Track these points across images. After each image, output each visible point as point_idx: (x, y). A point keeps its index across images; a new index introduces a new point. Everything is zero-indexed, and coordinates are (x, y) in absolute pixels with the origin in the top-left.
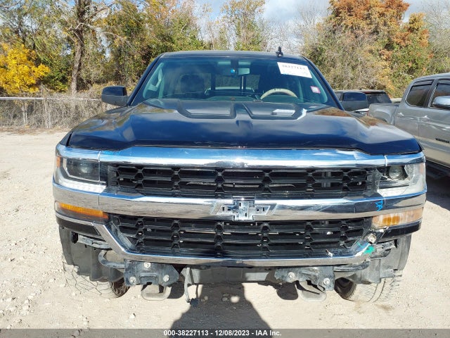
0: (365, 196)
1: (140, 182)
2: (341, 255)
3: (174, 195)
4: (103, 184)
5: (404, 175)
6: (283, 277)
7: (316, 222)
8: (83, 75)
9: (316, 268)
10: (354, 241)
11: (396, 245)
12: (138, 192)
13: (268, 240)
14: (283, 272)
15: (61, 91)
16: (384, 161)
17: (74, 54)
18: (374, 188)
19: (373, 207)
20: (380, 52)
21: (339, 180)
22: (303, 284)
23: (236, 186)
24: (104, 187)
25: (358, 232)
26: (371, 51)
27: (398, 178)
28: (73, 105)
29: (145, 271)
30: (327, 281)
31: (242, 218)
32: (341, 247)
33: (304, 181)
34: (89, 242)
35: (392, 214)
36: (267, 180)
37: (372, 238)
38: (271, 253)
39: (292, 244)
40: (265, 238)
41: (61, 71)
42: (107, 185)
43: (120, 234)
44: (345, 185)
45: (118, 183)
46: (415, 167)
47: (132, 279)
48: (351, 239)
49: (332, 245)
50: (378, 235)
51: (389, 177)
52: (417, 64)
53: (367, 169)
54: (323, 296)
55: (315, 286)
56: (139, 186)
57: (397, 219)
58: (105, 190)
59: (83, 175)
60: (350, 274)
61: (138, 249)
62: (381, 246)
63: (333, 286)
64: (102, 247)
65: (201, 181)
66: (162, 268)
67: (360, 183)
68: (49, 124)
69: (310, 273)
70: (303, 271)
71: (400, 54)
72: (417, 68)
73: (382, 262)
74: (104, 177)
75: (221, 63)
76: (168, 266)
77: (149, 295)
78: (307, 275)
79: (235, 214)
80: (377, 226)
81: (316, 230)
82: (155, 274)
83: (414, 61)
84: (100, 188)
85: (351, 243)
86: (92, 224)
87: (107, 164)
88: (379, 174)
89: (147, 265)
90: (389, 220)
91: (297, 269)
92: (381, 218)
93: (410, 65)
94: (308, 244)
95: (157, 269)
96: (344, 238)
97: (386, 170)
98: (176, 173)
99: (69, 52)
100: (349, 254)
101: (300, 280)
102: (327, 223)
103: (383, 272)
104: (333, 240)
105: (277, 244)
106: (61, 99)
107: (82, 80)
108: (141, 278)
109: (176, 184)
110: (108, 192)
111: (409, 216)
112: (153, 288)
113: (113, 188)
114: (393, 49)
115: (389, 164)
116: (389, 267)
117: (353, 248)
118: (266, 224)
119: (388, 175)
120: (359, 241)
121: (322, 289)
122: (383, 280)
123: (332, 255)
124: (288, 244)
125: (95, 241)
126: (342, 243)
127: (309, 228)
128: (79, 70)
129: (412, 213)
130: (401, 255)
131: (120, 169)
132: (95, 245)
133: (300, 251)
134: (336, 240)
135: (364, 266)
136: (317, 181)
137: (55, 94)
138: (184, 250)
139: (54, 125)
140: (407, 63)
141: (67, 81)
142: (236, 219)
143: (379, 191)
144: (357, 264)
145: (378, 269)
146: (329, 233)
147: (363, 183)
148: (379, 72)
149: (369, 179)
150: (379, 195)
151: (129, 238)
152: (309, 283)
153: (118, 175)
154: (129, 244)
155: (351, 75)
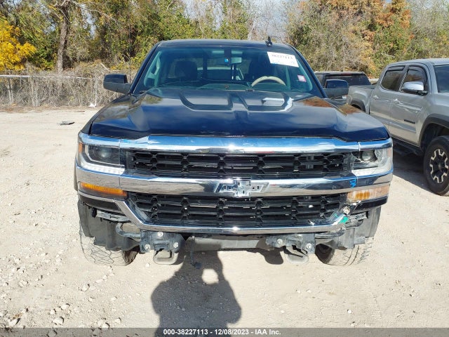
0: (342, 176)
1: (154, 165)
2: (321, 224)
3: (183, 177)
4: (123, 167)
5: (375, 158)
6: (273, 243)
7: (301, 198)
8: (69, 53)
9: (300, 235)
10: (331, 213)
11: (367, 216)
12: (153, 174)
13: (262, 213)
14: (273, 239)
15: (46, 69)
16: (358, 147)
17: (60, 31)
18: (349, 169)
19: (348, 185)
20: (363, 32)
21: (320, 163)
22: (290, 249)
23: (234, 168)
24: (123, 170)
25: (336, 206)
26: (355, 32)
27: (370, 160)
28: (59, 83)
29: (158, 240)
30: (309, 246)
31: (240, 195)
32: (321, 218)
33: (291, 164)
34: (107, 216)
35: (364, 190)
36: (261, 164)
37: (346, 210)
38: (264, 223)
39: (281, 215)
40: (258, 211)
41: (45, 48)
42: (126, 168)
43: (137, 209)
44: (325, 167)
45: (135, 166)
46: (384, 151)
47: (147, 246)
48: (329, 211)
49: (314, 216)
50: (352, 208)
51: (362, 160)
52: (398, 45)
53: (343, 154)
54: (306, 258)
55: (299, 250)
56: (154, 168)
57: (368, 194)
58: (125, 173)
59: (104, 159)
60: (329, 241)
61: (153, 221)
62: (354, 217)
63: (314, 250)
64: (120, 220)
65: (204, 165)
66: (173, 236)
67: (338, 165)
68: (36, 102)
69: (295, 239)
70: (290, 237)
71: (382, 35)
72: (398, 49)
73: (356, 231)
74: (124, 162)
75: (215, 52)
76: (178, 235)
77: (160, 259)
78: (293, 241)
79: (234, 192)
80: (351, 200)
81: (301, 204)
82: (167, 241)
83: (395, 42)
84: (120, 171)
85: (329, 214)
86: (113, 201)
87: (125, 150)
88: (353, 158)
89: (160, 235)
90: (361, 195)
91: (284, 236)
92: (354, 194)
93: (392, 45)
94: (294, 215)
95: (169, 238)
96: (324, 210)
97: (360, 154)
98: (185, 158)
99: (53, 28)
100: (327, 223)
101: (287, 245)
102: (310, 198)
103: (356, 239)
104: (315, 212)
105: (268, 216)
106: (47, 76)
107: (68, 58)
108: (154, 245)
109: (185, 167)
110: (126, 173)
111: (378, 192)
112: (165, 254)
113: (132, 171)
114: (376, 30)
115: (361, 149)
116: (362, 235)
117: (331, 218)
118: (259, 200)
119: (361, 158)
120: (336, 212)
121: (305, 253)
122: (356, 246)
123: (313, 224)
124: (277, 216)
125: (112, 215)
126: (322, 215)
127: (295, 203)
128: (65, 47)
129: (380, 189)
130: (372, 225)
131: (137, 154)
132: (112, 219)
133: (287, 221)
134: (317, 212)
135: (340, 233)
136: (302, 164)
137: (41, 72)
138: (192, 221)
139: (42, 103)
140: (389, 44)
141: (52, 58)
142: (236, 196)
143: (353, 171)
144: (334, 232)
145: (352, 237)
146: (311, 206)
147: (341, 165)
148: (362, 52)
149: (345, 161)
150: (353, 175)
151: (145, 212)
152: (294, 248)
153: (135, 159)
154: (145, 217)
155: (335, 55)
